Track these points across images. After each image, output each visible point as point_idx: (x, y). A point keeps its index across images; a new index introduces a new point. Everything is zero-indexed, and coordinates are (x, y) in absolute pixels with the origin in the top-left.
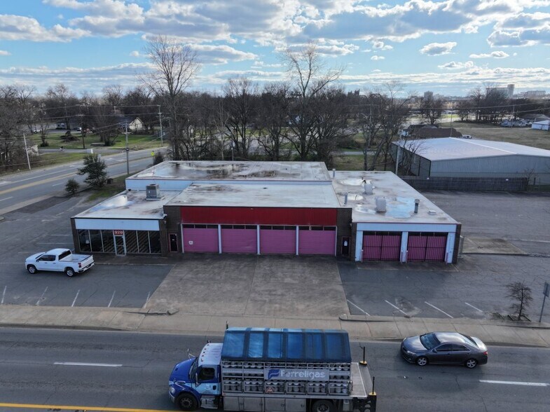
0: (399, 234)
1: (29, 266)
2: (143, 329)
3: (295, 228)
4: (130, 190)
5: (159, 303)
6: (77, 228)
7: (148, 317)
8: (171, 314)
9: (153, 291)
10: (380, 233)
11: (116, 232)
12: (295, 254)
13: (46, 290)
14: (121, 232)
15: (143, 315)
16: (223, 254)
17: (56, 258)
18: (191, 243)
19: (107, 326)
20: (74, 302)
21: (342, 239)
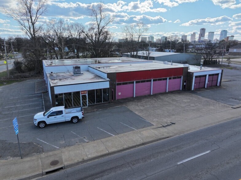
0: (205, 76)
1: (39, 123)
2: (178, 133)
3: (166, 79)
4: (52, 73)
5: (157, 121)
6: (55, 93)
7: (167, 127)
8: (174, 124)
9: (141, 117)
10: (200, 76)
11: (82, 92)
12: (166, 92)
13: (74, 133)
14: (85, 92)
15: (163, 128)
16: (136, 97)
17: (64, 112)
18: (120, 94)
19: (160, 137)
20: (109, 133)
21: (184, 81)
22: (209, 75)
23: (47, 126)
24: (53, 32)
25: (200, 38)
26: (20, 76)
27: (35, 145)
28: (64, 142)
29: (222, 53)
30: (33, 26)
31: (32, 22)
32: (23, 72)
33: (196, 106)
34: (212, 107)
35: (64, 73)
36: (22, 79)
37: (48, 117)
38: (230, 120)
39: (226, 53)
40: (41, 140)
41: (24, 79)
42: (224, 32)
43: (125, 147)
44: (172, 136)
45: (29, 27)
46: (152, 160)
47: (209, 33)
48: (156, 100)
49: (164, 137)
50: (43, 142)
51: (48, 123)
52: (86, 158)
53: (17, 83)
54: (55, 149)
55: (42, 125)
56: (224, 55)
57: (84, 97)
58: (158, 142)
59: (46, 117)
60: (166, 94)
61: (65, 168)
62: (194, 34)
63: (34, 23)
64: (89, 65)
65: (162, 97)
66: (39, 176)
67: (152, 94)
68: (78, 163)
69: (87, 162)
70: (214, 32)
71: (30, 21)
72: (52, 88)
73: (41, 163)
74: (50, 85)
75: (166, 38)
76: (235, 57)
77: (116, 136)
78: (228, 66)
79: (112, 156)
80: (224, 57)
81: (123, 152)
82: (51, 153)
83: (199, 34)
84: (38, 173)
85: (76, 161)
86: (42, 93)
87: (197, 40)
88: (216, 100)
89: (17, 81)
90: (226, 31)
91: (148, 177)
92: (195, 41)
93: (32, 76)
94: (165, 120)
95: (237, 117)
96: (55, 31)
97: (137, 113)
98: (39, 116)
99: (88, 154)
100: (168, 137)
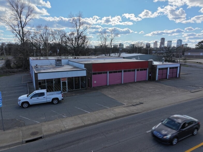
0: (167, 68)
1: (23, 103)
2: (146, 110)
3: (135, 71)
4: (37, 65)
5: (127, 102)
6: (39, 79)
7: (136, 106)
8: (142, 103)
9: (114, 99)
10: (162, 69)
11: (63, 79)
12: (135, 82)
13: (54, 111)
14: (65, 79)
15: (133, 106)
16: (109, 85)
17: (45, 94)
18: (95, 82)
19: (130, 113)
20: (86, 111)
21: (149, 73)
22: (170, 68)
23: (30, 106)
24: (39, 37)
25: (161, 45)
26: (9, 71)
27: (18, 121)
28: (45, 118)
29: (179, 56)
30: (23, 30)
31: (21, 26)
32: (12, 69)
33: (160, 91)
34: (174, 92)
35: (48, 65)
36: (11, 74)
37: (31, 98)
38: (189, 101)
39: (182, 56)
40: (23, 117)
41: (13, 74)
42: (180, 41)
43: (100, 120)
44: (141, 112)
45: (19, 30)
46: (124, 130)
47: (168, 41)
48: (127, 87)
49: (134, 113)
50: (25, 119)
51: (31, 103)
52: (63, 129)
53: (6, 77)
54: (36, 123)
55: (25, 105)
56: (181, 57)
57: (64, 84)
58: (129, 116)
59: (29, 98)
60: (134, 83)
61: (44, 138)
62: (156, 42)
63: (23, 27)
64: (69, 60)
65: (131, 85)
66: (19, 144)
67: (123, 83)
68: (56, 133)
69: (65, 132)
70: (171, 41)
71: (20, 25)
72: (36, 75)
73: (21, 134)
74: (34, 72)
75: (133, 45)
76: (189, 59)
77: (92, 113)
78: (185, 65)
79: (87, 127)
80: (180, 59)
81: (98, 125)
82: (32, 126)
83: (160, 43)
84: (18, 142)
85: (55, 132)
86: (28, 83)
87: (158, 47)
88: (176, 87)
89: (6, 75)
90: (181, 40)
91: (120, 143)
92: (157, 48)
93: (20, 71)
94: (134, 101)
95: (195, 99)
96: (41, 35)
97: (110, 96)
98: (23, 98)
99: (66, 126)
100: (137, 113)
